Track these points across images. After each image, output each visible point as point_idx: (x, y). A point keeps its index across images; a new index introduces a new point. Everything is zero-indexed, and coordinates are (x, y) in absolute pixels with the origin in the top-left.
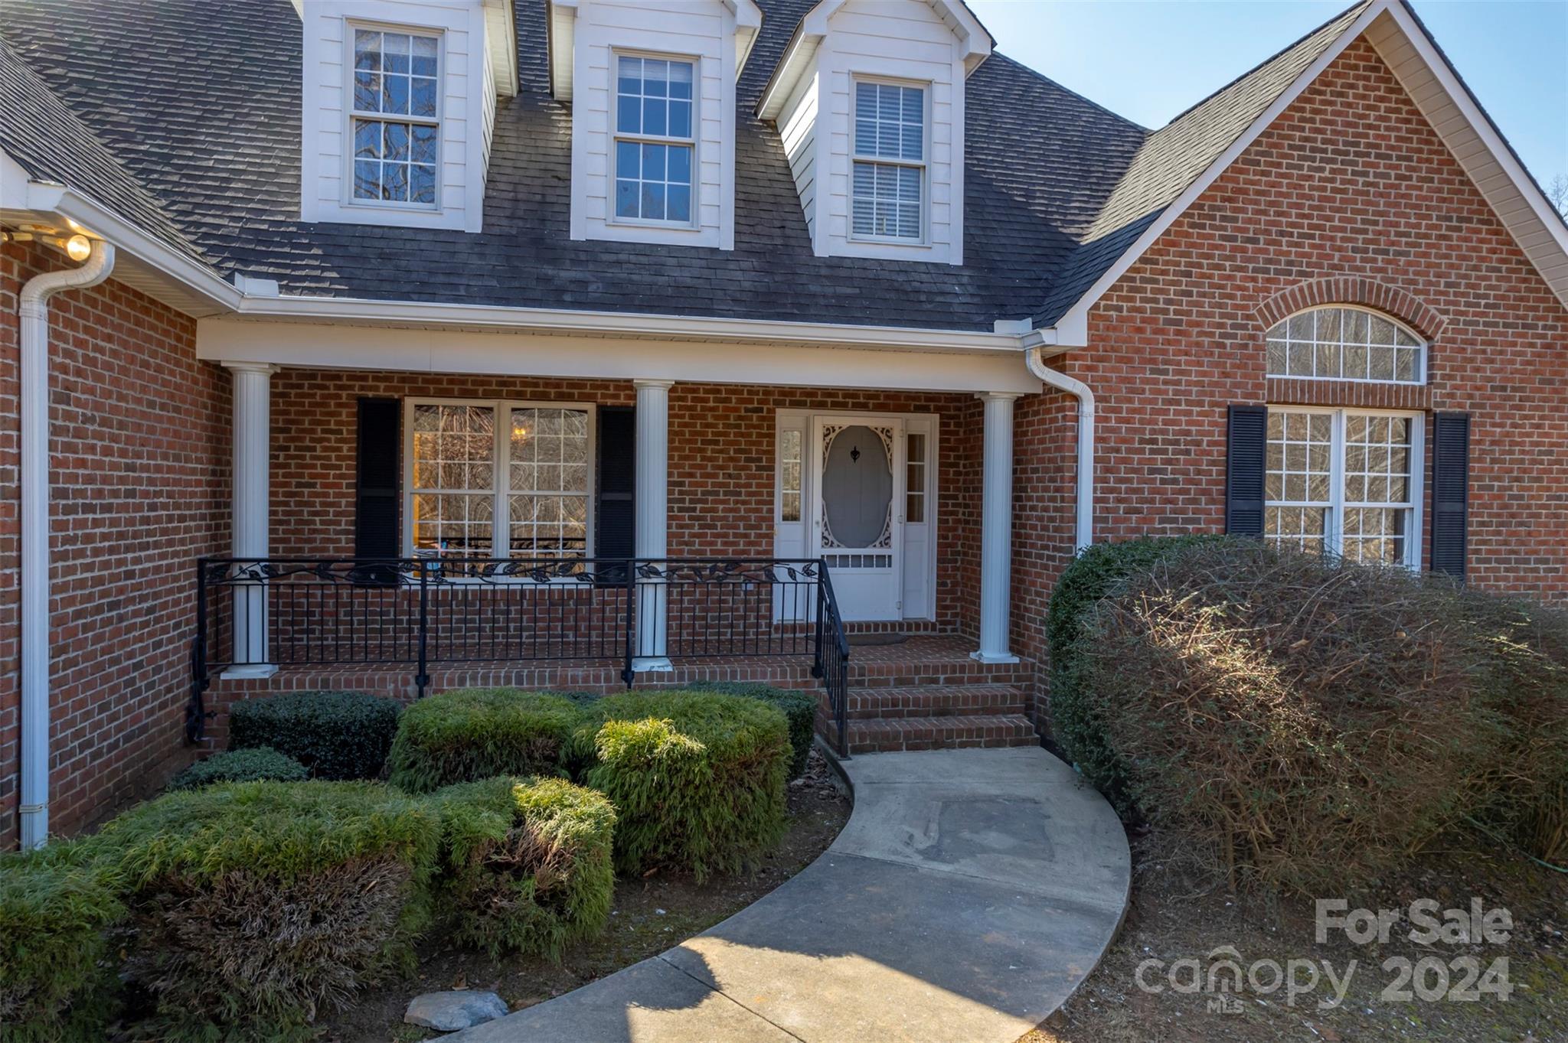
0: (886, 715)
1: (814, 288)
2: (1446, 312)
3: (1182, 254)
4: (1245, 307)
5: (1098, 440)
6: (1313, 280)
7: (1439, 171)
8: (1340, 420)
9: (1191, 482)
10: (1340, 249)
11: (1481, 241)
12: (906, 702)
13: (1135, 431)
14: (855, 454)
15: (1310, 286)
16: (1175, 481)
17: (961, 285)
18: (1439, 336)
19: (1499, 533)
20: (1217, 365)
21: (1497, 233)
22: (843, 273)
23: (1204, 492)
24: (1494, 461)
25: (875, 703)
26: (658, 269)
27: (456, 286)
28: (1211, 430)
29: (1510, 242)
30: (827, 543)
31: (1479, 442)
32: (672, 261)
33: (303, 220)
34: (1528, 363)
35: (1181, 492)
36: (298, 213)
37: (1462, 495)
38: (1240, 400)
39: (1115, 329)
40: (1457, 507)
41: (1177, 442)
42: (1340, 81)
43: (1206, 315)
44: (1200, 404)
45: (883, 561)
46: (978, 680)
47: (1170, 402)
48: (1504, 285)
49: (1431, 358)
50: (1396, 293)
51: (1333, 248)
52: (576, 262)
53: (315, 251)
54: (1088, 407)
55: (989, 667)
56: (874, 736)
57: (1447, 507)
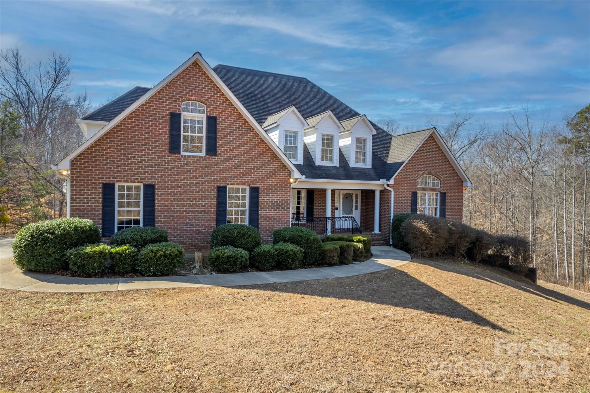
1: (351, 174)
2: (442, 176)
4: (414, 176)
5: (394, 198)
6: (424, 171)
7: (441, 154)
8: (427, 193)
9: (407, 204)
10: (427, 166)
11: (447, 165)
13: (399, 196)
14: (347, 198)
16: (404, 204)
17: (372, 172)
18: (441, 180)
19: (450, 211)
20: (410, 185)
22: (355, 170)
24: (449, 200)
28: (409, 196)
30: (343, 214)
31: (447, 197)
34: (454, 184)
37: (445, 205)
38: (413, 191)
40: (444, 207)
41: (405, 198)
43: (409, 177)
44: (408, 192)
46: (375, 236)
47: (404, 191)
48: (450, 172)
49: (440, 183)
50: (435, 173)
52: (318, 170)
54: (393, 193)
55: (377, 234)
57: (443, 207)
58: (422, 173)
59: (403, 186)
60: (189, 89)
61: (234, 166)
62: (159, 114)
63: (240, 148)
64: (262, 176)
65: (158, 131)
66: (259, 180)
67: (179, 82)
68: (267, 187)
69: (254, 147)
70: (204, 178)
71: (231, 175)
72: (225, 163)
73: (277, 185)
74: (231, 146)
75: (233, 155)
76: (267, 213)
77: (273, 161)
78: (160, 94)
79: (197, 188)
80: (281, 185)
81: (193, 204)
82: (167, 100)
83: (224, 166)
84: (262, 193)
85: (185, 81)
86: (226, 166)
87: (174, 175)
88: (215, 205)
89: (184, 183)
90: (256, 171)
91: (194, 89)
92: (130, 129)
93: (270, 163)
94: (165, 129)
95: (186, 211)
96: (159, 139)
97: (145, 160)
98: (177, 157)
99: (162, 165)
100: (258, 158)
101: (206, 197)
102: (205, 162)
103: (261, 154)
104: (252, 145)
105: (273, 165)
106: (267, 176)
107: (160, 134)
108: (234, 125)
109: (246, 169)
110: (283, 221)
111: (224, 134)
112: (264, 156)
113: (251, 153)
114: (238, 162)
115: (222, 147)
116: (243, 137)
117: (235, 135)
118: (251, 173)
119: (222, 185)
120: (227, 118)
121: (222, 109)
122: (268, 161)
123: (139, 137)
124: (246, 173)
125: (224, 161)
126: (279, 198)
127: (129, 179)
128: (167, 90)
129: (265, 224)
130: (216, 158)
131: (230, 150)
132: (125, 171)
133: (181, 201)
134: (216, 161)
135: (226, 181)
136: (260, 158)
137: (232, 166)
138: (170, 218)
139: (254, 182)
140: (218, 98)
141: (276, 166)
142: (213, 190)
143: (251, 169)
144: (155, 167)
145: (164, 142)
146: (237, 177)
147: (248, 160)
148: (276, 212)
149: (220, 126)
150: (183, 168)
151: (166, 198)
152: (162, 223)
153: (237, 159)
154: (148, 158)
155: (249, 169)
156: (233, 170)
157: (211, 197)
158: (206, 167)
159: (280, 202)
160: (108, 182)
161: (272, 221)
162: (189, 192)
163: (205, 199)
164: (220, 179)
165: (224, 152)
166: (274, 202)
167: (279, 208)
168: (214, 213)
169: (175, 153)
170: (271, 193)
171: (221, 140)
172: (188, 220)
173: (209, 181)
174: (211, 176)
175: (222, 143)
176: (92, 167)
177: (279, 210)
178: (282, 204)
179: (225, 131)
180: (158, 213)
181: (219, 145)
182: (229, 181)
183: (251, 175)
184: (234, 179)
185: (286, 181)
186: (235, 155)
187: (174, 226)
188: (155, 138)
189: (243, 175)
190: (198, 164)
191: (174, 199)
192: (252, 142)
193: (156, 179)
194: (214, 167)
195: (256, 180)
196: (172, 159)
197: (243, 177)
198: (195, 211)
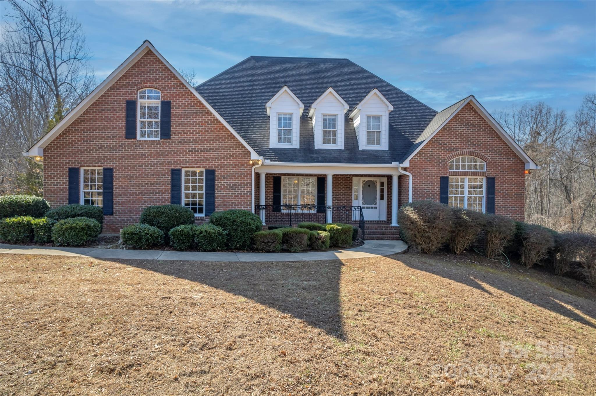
0: (372, 234)
1: (359, 156)
2: (489, 156)
3: (430, 148)
4: (444, 157)
5: (413, 183)
6: (459, 151)
7: (487, 128)
8: (467, 179)
9: (433, 191)
10: (465, 145)
11: (497, 142)
12: (376, 232)
13: (421, 182)
14: (369, 186)
15: (458, 153)
16: (429, 191)
17: (387, 154)
18: (488, 161)
19: (503, 201)
20: (438, 169)
21: (501, 140)
22: (365, 153)
23: (435, 193)
24: (501, 187)
25: (370, 232)
26: (331, 154)
27: (297, 159)
28: (437, 182)
29: (504, 142)
30: (363, 204)
31: (497, 183)
32: (333, 152)
33: (270, 147)
34: (509, 166)
35: (430, 193)
36: (269, 146)
37: (494, 193)
38: (443, 175)
39: (416, 162)
40: (493, 196)
41: (430, 184)
42: (464, 112)
43: (436, 159)
44: (435, 176)
45: (375, 208)
46: (391, 229)
47: (428, 176)
48: (503, 150)
49: (486, 166)
50: (478, 153)
51: (463, 145)
52: (316, 153)
53: (273, 153)
54: (411, 178)
55: (393, 227)
56: (370, 237)
57: (490, 196)
58: (456, 153)
59: (427, 170)
60: (144, 76)
61: (188, 149)
62: (117, 103)
63: (194, 131)
64: (218, 158)
65: (115, 119)
66: (215, 162)
67: (134, 71)
68: (224, 169)
69: (210, 129)
70: (158, 162)
71: (186, 158)
72: (179, 146)
73: (235, 167)
74: (186, 129)
75: (188, 138)
76: (225, 196)
77: (230, 142)
78: (117, 85)
79: (152, 171)
80: (240, 167)
81: (148, 186)
82: (124, 89)
83: (178, 149)
84: (218, 176)
85: (140, 70)
86: (180, 149)
87: (130, 159)
88: (170, 187)
89: (139, 166)
90: (211, 154)
91: (148, 77)
92: (91, 119)
93: (227, 145)
94: (121, 117)
95: (141, 193)
96: (116, 126)
97: (104, 146)
98: (133, 142)
99: (119, 150)
100: (214, 140)
101: (160, 179)
102: (160, 146)
103: (217, 136)
104: (207, 126)
105: (230, 147)
106: (223, 158)
107: (118, 121)
108: (189, 108)
109: (201, 151)
110: (243, 205)
111: (178, 117)
112: (221, 138)
113: (206, 135)
114: (193, 144)
115: (177, 131)
116: (198, 120)
117: (190, 117)
118: (206, 155)
119: (176, 168)
120: (181, 102)
121: (177, 93)
122: (225, 142)
123: (100, 126)
124: (201, 155)
125: (178, 144)
126: (238, 181)
127: (91, 163)
128: (123, 80)
129: (222, 207)
130: (170, 142)
131: (184, 133)
132: (88, 157)
133: (137, 184)
134: (170, 144)
135: (181, 164)
136: (216, 140)
137: (186, 149)
138: (126, 200)
139: (209, 164)
140: (172, 83)
141: (234, 147)
142: (167, 173)
143: (207, 151)
144: (113, 152)
145: (121, 128)
146: (192, 160)
147: (203, 142)
148: (235, 196)
149: (174, 110)
150: (139, 153)
151: (123, 180)
152: (120, 204)
153: (191, 142)
154: (107, 144)
155: (204, 151)
156: (187, 153)
157: (166, 180)
158: (161, 151)
159: (238, 185)
160: (73, 166)
161: (230, 205)
162: (145, 175)
163: (159, 182)
164: (174, 162)
165: (178, 135)
166: (232, 185)
167: (239, 192)
168: (168, 196)
169: (131, 139)
170: (228, 176)
171: (175, 124)
172: (143, 201)
173: (163, 164)
174: (165, 160)
175: (176, 126)
176: (60, 154)
177: (237, 194)
178: (241, 187)
179: (179, 115)
180: (116, 195)
181: (173, 128)
182: (183, 164)
183: (207, 158)
184: (189, 162)
185: (246, 163)
186: (190, 138)
187: (130, 207)
188: (113, 126)
189: (198, 158)
190: (153, 148)
191: (130, 181)
192: (208, 124)
193: (114, 163)
194: (169, 151)
195: (213, 162)
196: (129, 144)
197: (198, 160)
198: (150, 193)
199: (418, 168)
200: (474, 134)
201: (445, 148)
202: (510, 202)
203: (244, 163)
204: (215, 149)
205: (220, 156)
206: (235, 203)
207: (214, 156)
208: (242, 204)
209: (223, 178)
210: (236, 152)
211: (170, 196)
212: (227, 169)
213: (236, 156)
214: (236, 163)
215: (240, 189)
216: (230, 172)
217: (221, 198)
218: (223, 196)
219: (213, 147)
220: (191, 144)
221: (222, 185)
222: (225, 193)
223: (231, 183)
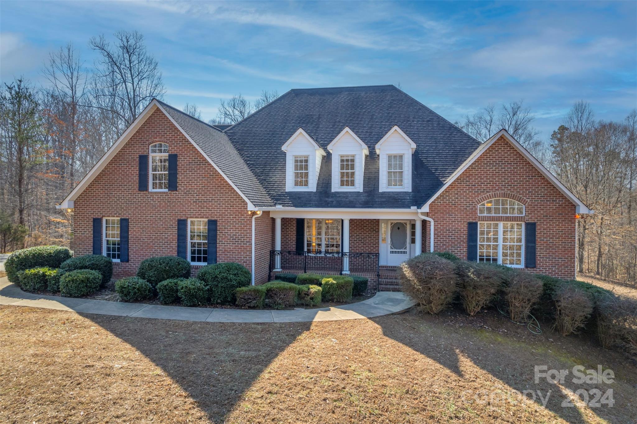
2: (529, 199)
3: (456, 190)
4: (473, 200)
5: (435, 230)
6: (491, 193)
7: (526, 166)
8: (501, 225)
9: (459, 239)
10: (498, 186)
11: (539, 181)
13: (445, 228)
14: (399, 228)
15: (490, 195)
16: (455, 239)
17: (409, 197)
18: (527, 204)
19: (546, 251)
20: (465, 213)
21: (543, 179)
22: (384, 195)
23: (462, 241)
24: (544, 234)
26: (347, 197)
28: (464, 228)
31: (540, 229)
32: (350, 195)
33: (286, 191)
34: (554, 210)
35: (456, 241)
37: (534, 242)
38: (471, 221)
39: (439, 207)
40: (533, 245)
41: (455, 230)
42: (497, 148)
43: (462, 202)
44: (461, 222)
45: (405, 253)
47: (453, 222)
48: (546, 191)
49: (525, 209)
50: (514, 195)
51: (496, 186)
52: (332, 197)
53: (288, 198)
54: (432, 224)
56: (385, 288)
57: (530, 245)
58: (487, 196)
59: (452, 215)
60: (154, 132)
61: (193, 200)
62: (131, 158)
63: (198, 182)
64: (220, 208)
65: (130, 173)
66: (217, 213)
67: (146, 127)
68: (225, 220)
69: (212, 180)
70: (166, 212)
71: (191, 208)
72: (185, 198)
73: (236, 217)
74: (190, 180)
75: (192, 189)
77: (231, 193)
78: (131, 141)
79: (161, 221)
80: (240, 217)
81: (158, 236)
82: (137, 145)
83: (183, 200)
84: (220, 226)
85: (150, 125)
86: (186, 200)
87: (143, 210)
88: (177, 237)
89: (150, 217)
90: (213, 204)
91: (158, 132)
92: (111, 173)
93: (228, 195)
94: (135, 170)
95: (152, 242)
96: (131, 179)
97: (121, 198)
98: (145, 194)
99: (133, 202)
100: (215, 191)
101: (168, 229)
102: (168, 198)
103: (218, 187)
104: (209, 178)
105: (231, 198)
106: (225, 208)
107: (132, 175)
108: (193, 161)
109: (204, 202)
111: (183, 169)
112: (222, 189)
113: (209, 186)
114: (197, 195)
115: (182, 182)
116: (201, 171)
117: (194, 169)
118: (209, 206)
119: (182, 218)
120: (186, 154)
121: (182, 146)
122: (226, 193)
123: (118, 179)
124: (204, 206)
125: (184, 195)
126: (238, 231)
127: (111, 214)
128: (137, 136)
129: (223, 257)
130: (176, 193)
131: (189, 185)
132: (108, 208)
133: (148, 233)
134: (177, 196)
135: (186, 215)
136: (218, 191)
137: (191, 200)
138: (140, 248)
139: (212, 215)
140: (178, 137)
141: (234, 197)
142: (174, 223)
143: (209, 202)
144: (129, 204)
145: (135, 181)
146: (196, 210)
147: (206, 193)
149: (180, 163)
150: (150, 204)
151: (137, 230)
152: (134, 252)
153: (195, 193)
154: (124, 196)
155: (207, 202)
156: (192, 204)
157: (173, 230)
158: (168, 202)
159: (239, 235)
160: (97, 217)
161: (230, 255)
162: (155, 225)
163: (168, 232)
164: (180, 212)
165: (184, 187)
166: (233, 235)
167: (239, 242)
169: (143, 191)
170: (229, 226)
171: (181, 176)
172: (154, 250)
173: (171, 215)
174: (172, 210)
175: (182, 178)
176: (87, 205)
177: (238, 244)
178: (241, 237)
179: (184, 167)
180: (131, 243)
181: (179, 180)
182: (188, 215)
183: (209, 208)
184: (193, 213)
185: (246, 213)
186: (194, 189)
187: (143, 255)
188: (128, 179)
189: (201, 208)
190: (162, 200)
191: (143, 231)
192: (210, 176)
193: (129, 214)
194: (175, 202)
195: (214, 213)
196: (141, 196)
197: (201, 210)
198: (160, 242)
199: (441, 213)
200: (509, 172)
201: (473, 190)
202: (556, 251)
203: (244, 213)
204: (217, 200)
205: (221, 206)
206: (236, 253)
207: (216, 206)
208: (242, 254)
209: (225, 228)
210: (236, 202)
211: (176, 245)
212: (228, 220)
213: (236, 206)
214: (236, 213)
215: (240, 239)
216: (231, 222)
217: (222, 248)
218: (225, 246)
219: (215, 197)
220: (195, 195)
221: (223, 235)
222: (226, 243)
223: (232, 233)
